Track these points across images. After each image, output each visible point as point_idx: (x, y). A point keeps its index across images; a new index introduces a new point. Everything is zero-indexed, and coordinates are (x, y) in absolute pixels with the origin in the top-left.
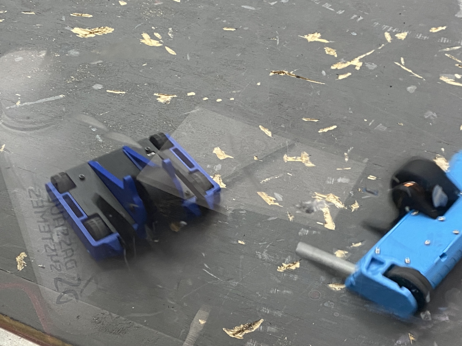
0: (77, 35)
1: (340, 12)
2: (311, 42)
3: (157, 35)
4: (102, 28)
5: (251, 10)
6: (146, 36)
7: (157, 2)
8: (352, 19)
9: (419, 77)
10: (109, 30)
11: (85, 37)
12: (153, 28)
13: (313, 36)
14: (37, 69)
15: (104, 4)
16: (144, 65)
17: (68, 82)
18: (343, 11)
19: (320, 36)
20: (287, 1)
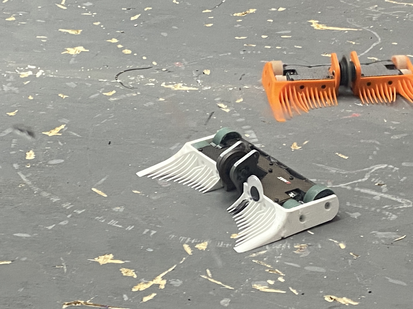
1: (130, 228)
2: (103, 265)
8: (145, 234)
9: (230, 288)
13: (105, 258)
18: (133, 227)
19: (113, 256)
20: (67, 223)
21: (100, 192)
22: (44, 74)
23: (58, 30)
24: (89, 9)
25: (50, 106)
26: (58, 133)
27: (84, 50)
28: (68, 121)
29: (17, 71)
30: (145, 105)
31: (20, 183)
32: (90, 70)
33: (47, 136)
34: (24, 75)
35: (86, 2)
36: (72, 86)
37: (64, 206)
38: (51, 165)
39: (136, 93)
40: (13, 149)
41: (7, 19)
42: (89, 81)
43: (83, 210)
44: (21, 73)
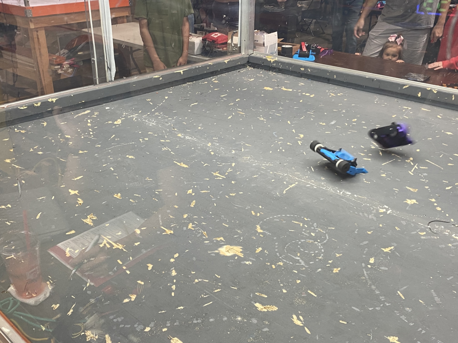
0: (257, 308)
1: (411, 324)
3: (301, 318)
4: (272, 306)
5: (357, 311)
6: (294, 316)
7: (304, 294)
8: (419, 331)
10: (275, 308)
11: (262, 310)
12: (299, 312)
13: (393, 338)
14: (234, 328)
15: (274, 290)
16: (292, 337)
17: (249, 341)
18: (413, 324)
19: (397, 339)
20: (380, 309)
21: (402, 295)
22: (391, 213)
23: (405, 187)
24: (425, 177)
25: (389, 233)
26: (389, 251)
27: (416, 202)
28: (396, 245)
29: (378, 207)
30: (440, 246)
31: (363, 276)
32: (416, 215)
33: (383, 251)
34: (382, 211)
35: (424, 173)
36: (404, 224)
37: (381, 298)
38: (381, 269)
39: (437, 237)
40: (364, 255)
41: (381, 175)
42: (413, 222)
43: (390, 304)
44: (380, 209)
